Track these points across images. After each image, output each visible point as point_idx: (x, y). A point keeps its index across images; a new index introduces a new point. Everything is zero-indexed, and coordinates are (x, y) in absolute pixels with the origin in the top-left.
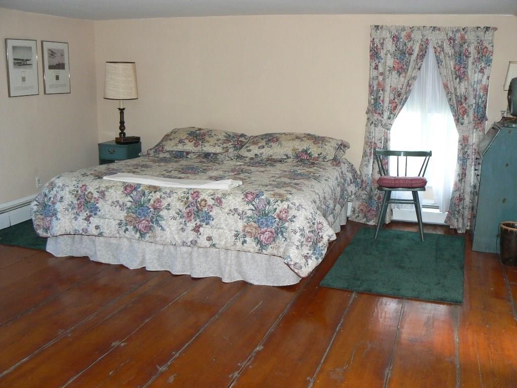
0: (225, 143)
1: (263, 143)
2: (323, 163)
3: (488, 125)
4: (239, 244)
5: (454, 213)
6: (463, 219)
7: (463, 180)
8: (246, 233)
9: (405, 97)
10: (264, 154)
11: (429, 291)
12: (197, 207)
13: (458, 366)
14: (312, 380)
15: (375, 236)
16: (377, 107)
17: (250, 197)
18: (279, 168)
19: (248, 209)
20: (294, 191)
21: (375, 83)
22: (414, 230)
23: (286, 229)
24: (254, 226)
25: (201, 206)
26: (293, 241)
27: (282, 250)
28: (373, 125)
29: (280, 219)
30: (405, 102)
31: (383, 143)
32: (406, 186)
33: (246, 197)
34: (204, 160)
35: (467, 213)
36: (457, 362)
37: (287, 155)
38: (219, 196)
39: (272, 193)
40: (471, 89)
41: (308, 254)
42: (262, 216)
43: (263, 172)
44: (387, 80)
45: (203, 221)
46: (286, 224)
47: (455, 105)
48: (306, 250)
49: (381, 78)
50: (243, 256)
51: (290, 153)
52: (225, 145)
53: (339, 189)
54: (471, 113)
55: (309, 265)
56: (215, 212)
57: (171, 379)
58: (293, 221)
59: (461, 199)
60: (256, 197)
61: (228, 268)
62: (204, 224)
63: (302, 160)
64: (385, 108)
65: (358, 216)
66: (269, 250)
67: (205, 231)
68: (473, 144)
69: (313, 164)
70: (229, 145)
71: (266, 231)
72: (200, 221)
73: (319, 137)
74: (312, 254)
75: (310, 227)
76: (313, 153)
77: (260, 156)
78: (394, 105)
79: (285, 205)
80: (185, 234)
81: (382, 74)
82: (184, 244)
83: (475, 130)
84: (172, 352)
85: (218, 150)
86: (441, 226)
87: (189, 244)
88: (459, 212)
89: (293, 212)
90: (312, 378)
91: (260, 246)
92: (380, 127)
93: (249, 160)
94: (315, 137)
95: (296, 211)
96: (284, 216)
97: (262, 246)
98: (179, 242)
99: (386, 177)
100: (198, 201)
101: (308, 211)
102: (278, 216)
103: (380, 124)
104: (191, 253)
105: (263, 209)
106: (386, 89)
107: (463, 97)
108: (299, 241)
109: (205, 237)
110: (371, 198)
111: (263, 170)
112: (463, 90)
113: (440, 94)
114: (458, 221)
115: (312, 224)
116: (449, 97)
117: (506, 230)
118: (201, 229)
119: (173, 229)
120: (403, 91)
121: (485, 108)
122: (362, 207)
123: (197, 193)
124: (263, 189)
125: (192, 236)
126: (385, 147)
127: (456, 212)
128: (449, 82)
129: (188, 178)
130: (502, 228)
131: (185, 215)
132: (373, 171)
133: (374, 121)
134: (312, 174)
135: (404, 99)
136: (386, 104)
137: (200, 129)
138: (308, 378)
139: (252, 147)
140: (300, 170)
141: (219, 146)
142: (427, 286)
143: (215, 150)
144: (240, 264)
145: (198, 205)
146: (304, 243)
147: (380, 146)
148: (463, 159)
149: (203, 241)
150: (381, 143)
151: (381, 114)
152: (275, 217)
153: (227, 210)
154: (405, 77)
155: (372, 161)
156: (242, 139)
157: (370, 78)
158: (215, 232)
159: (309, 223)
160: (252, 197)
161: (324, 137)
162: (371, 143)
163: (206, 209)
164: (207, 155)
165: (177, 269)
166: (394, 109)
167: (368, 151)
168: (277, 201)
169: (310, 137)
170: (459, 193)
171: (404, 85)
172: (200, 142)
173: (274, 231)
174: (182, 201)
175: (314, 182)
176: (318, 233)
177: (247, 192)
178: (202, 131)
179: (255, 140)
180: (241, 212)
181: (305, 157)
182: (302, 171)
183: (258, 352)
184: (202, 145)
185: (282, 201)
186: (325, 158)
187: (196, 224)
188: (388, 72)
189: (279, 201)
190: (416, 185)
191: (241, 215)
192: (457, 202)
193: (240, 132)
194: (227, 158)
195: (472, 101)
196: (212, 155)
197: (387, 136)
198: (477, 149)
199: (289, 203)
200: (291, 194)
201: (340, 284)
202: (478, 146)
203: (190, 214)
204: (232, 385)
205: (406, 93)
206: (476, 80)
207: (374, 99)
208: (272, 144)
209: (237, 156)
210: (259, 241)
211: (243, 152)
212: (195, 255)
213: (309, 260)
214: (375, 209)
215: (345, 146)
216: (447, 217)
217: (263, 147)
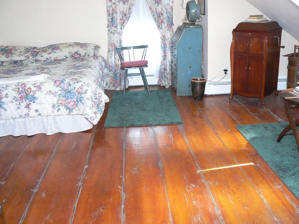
0: (26, 53)
1: (50, 50)
2: (89, 58)
3: (175, 28)
4: (56, 111)
5: (162, 78)
6: (167, 80)
7: (165, 59)
8: (59, 104)
9: (129, 16)
10: (52, 57)
11: (164, 120)
12: (26, 93)
13: (193, 154)
14: (123, 177)
15: (123, 96)
16: (113, 23)
17: (58, 83)
18: (64, 64)
19: (58, 90)
20: (82, 76)
21: (111, 9)
22: (143, 89)
23: (83, 98)
24: (63, 99)
25: (28, 92)
26: (88, 104)
27: (82, 110)
28: (112, 33)
29: (78, 93)
30: (129, 19)
31: (119, 43)
32: (137, 65)
33: (56, 83)
34: (15, 65)
35: (169, 77)
36: (192, 152)
37: (66, 56)
38: (39, 85)
39: (70, 78)
40: (164, 9)
41: (96, 111)
42: (67, 93)
43: (56, 67)
44: (117, 7)
45: (31, 101)
46: (83, 96)
47: (157, 18)
48: (95, 109)
49: (114, 6)
50: (58, 118)
51: (68, 55)
52: (26, 55)
53: (101, 72)
54: (165, 21)
55: (98, 118)
56: (37, 94)
57: (44, 195)
58: (86, 93)
59: (165, 69)
60: (62, 82)
61: (49, 127)
62: (32, 102)
63: (76, 58)
64: (118, 23)
65: (110, 86)
66: (75, 112)
67: (33, 106)
68: (168, 39)
69: (83, 59)
70: (29, 54)
71: (71, 101)
72: (29, 101)
73: (82, 44)
74: (98, 111)
75: (94, 96)
76: (81, 53)
77: (49, 58)
78: (123, 21)
79: (80, 84)
80: (20, 111)
81: (114, 4)
82: (21, 116)
83: (168, 31)
84: (36, 180)
85: (23, 58)
86: (156, 85)
87: (24, 116)
88: (165, 77)
89: (85, 88)
90: (122, 176)
91: (68, 111)
92: (116, 34)
93: (43, 62)
94: (80, 44)
95: (87, 87)
96: (81, 91)
97: (70, 110)
98: (18, 116)
99: (124, 62)
100: (25, 89)
101: (93, 87)
102: (77, 91)
103: (116, 33)
104: (25, 122)
105: (67, 89)
106: (117, 12)
107: (160, 14)
108: (91, 104)
109: (34, 110)
110: (116, 75)
111: (55, 66)
112: (160, 10)
113: (148, 13)
114: (165, 81)
115: (95, 95)
116: (153, 14)
117: (195, 83)
118: (31, 106)
119: (12, 109)
120: (127, 13)
121: (172, 19)
122: (111, 81)
123: (24, 85)
124: (64, 77)
125: (26, 111)
126: (120, 45)
127: (163, 77)
128: (152, 6)
129: (12, 77)
130: (192, 82)
131: (19, 99)
132: (115, 60)
133: (112, 32)
134: (86, 65)
135: (128, 17)
136: (118, 21)
137: (7, 47)
138: (120, 176)
139: (43, 54)
140: (78, 64)
141: (22, 56)
142: (161, 117)
143: (20, 58)
144: (56, 123)
145: (26, 92)
146: (94, 105)
147: (117, 45)
148: (164, 48)
149: (32, 113)
150: (118, 43)
151: (116, 27)
152: (75, 92)
153: (45, 92)
154: (127, 5)
155: (113, 54)
156: (35, 50)
157: (107, 6)
158: (39, 106)
159: (94, 94)
160: (59, 83)
161: (86, 43)
162: (112, 44)
163: (31, 94)
164: (16, 62)
165: (17, 133)
166: (123, 24)
167: (111, 49)
168: (75, 83)
169: (77, 44)
170: (164, 66)
171: (128, 9)
172: (10, 55)
173: (75, 100)
174: (15, 91)
175: (89, 70)
176: (99, 99)
177: (55, 80)
178: (9, 48)
179: (44, 50)
180: (54, 92)
181: (77, 56)
182: (79, 64)
183: (87, 169)
184: (11, 56)
185: (77, 83)
186: (89, 55)
187: (27, 103)
188: (117, 3)
189: (76, 83)
190: (142, 65)
191: (54, 94)
192: (163, 71)
193: (33, 46)
194: (30, 63)
195: (165, 15)
196: (19, 61)
197: (121, 39)
198: (170, 41)
199: (82, 83)
200: (81, 78)
201: (115, 124)
202: (171, 39)
203: (22, 98)
204: (80, 190)
205: (129, 14)
206: (166, 4)
207: (111, 18)
208: (56, 50)
209: (35, 60)
210: (67, 107)
211: (39, 57)
212: (27, 122)
213: (97, 115)
214: (119, 81)
215: (98, 47)
216: (159, 80)
217: (51, 53)
